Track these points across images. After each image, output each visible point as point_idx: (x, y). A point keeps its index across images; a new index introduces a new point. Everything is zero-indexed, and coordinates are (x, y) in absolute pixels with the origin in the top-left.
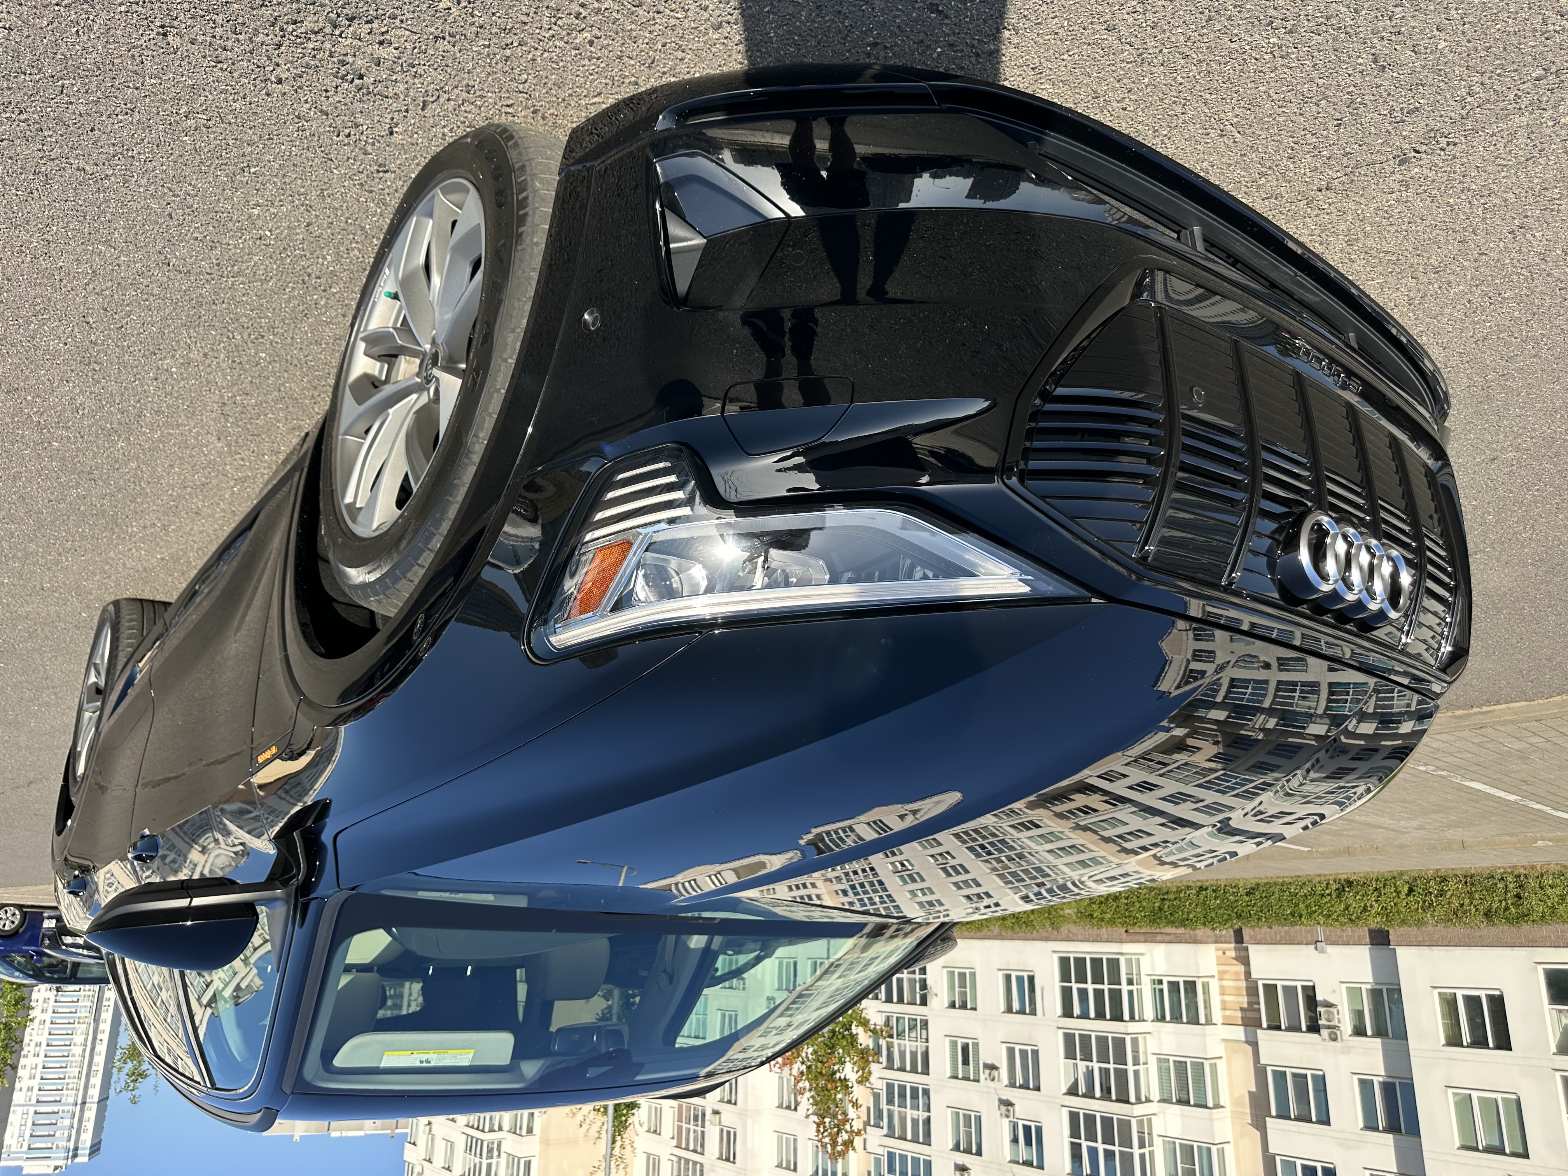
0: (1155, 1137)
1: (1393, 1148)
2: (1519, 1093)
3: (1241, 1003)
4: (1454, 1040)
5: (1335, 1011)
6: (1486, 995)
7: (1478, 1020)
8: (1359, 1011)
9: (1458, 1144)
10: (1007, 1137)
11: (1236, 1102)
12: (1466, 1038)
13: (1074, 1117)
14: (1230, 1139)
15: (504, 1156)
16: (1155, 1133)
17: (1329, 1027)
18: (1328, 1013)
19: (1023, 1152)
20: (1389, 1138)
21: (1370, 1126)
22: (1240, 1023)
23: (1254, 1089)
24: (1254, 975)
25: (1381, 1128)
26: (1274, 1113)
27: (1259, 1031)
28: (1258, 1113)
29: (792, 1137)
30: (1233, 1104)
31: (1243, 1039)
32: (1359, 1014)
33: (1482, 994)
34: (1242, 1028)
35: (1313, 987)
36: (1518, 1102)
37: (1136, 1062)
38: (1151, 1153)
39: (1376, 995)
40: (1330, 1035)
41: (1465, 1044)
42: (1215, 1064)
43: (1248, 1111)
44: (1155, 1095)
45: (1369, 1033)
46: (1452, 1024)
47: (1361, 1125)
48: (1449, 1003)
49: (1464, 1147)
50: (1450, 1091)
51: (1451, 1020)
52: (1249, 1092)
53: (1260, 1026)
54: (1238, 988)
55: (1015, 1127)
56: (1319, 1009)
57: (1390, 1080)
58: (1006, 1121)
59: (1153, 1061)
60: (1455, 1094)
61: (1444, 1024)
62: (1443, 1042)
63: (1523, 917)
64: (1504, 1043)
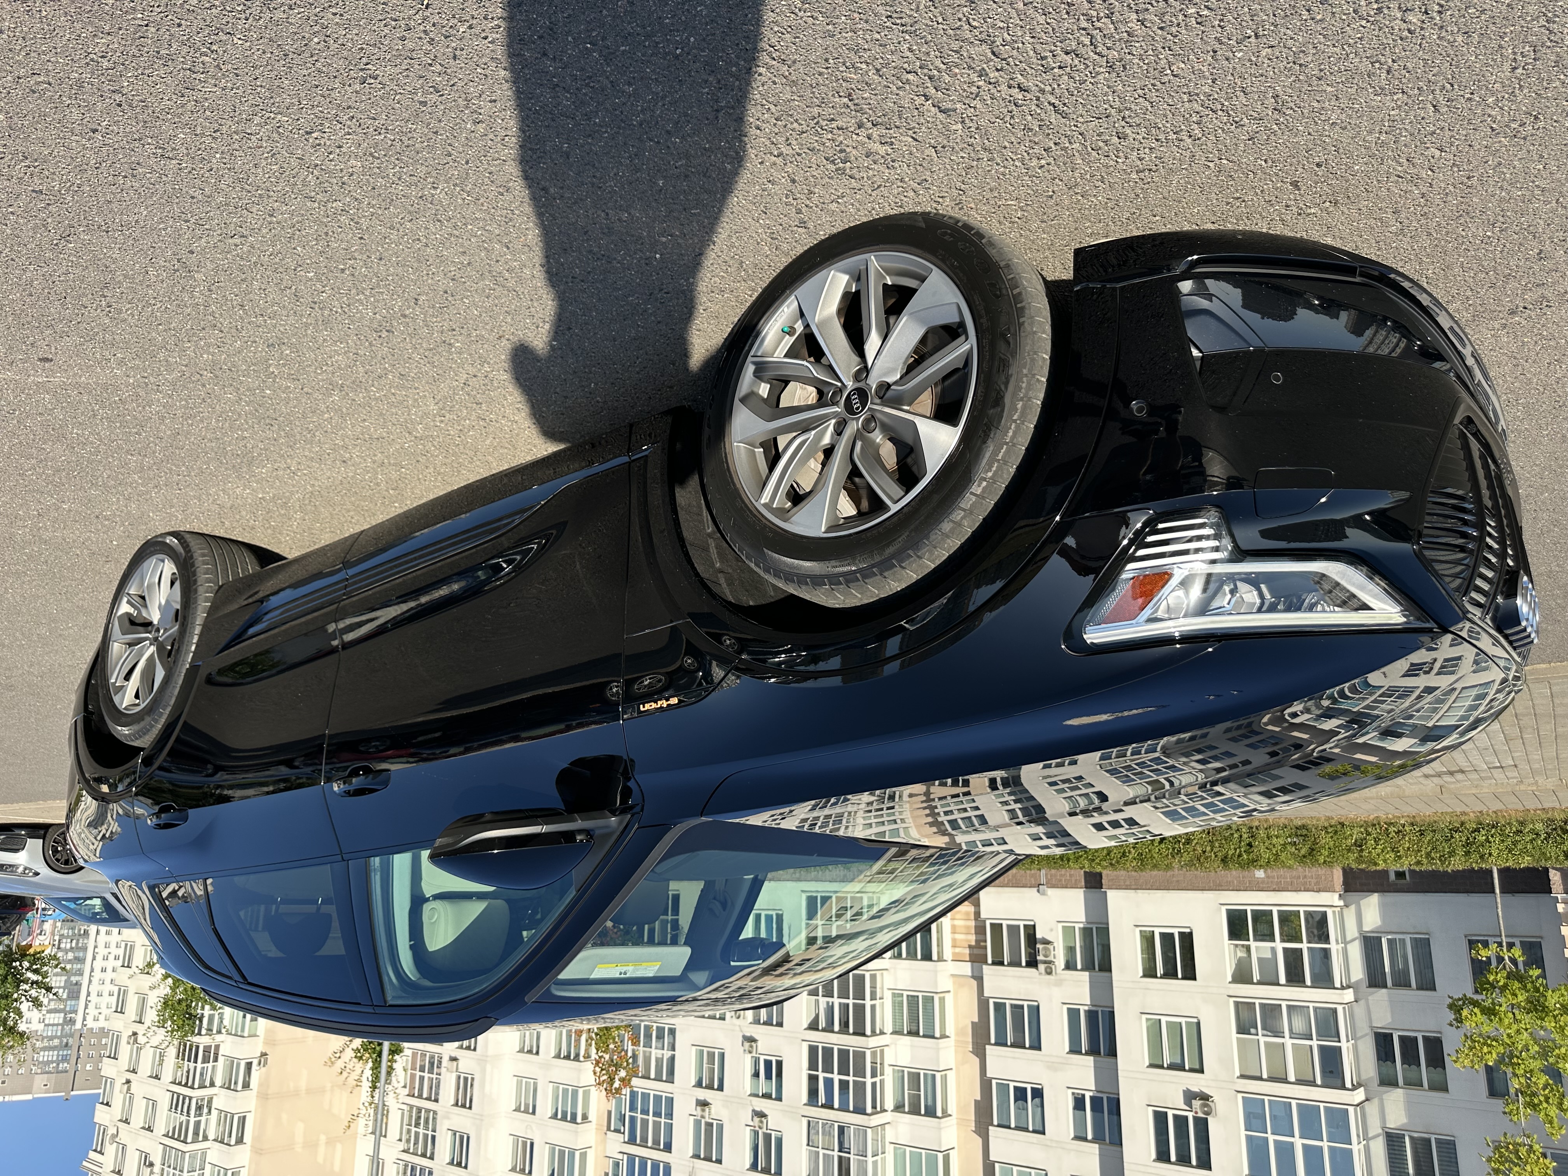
0: (886, 1068)
1: (1092, 1069)
2: (1200, 1018)
3: (970, 941)
4: (1150, 972)
5: (1051, 947)
6: (1179, 933)
7: (1171, 955)
8: (1071, 948)
9: (1147, 1064)
10: (749, 1071)
11: (960, 1032)
12: (1160, 970)
13: (813, 1050)
14: (953, 1066)
15: (214, 1113)
16: (887, 1062)
17: (1045, 962)
18: (1045, 949)
19: (763, 1085)
20: (1090, 1059)
21: (1075, 1050)
22: (968, 959)
23: (976, 1020)
24: (983, 916)
25: (1084, 1052)
26: (993, 1041)
27: (984, 967)
28: (979, 1041)
29: (532, 1081)
30: (957, 1034)
31: (970, 974)
32: (1071, 950)
33: (1176, 931)
34: (969, 964)
35: (1034, 926)
36: (1198, 1024)
37: (873, 998)
38: (882, 1082)
39: (1087, 932)
40: (1046, 969)
41: (1159, 975)
42: (944, 998)
43: (970, 1040)
44: (889, 1028)
45: (1079, 967)
46: (1149, 958)
47: (1067, 1050)
48: (1148, 940)
49: (1152, 1066)
50: (1144, 1017)
51: (1148, 954)
52: (972, 1023)
53: (986, 962)
54: (968, 927)
55: (756, 1061)
56: (1038, 946)
57: (1094, 1008)
58: (748, 1057)
59: (888, 995)
60: (1147, 1020)
61: (1143, 958)
62: (1141, 974)
63: (1253, 863)
64: (1190, 974)
